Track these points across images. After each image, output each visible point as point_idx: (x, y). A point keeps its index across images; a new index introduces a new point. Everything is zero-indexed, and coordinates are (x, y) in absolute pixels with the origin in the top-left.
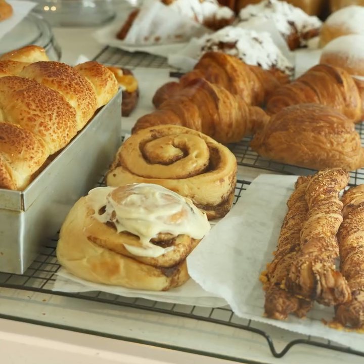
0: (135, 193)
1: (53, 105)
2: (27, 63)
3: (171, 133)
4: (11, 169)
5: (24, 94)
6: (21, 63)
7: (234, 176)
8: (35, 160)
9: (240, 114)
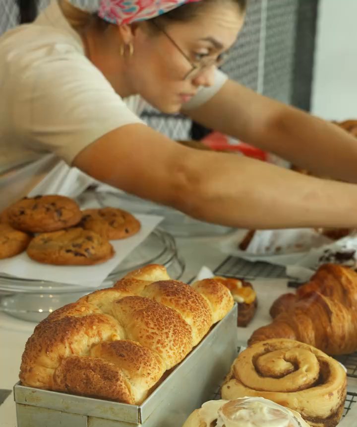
0: (244, 408)
1: (170, 323)
2: (149, 282)
3: (283, 347)
4: (130, 384)
5: (143, 314)
6: (143, 282)
7: (344, 389)
8: (152, 376)
9: (353, 326)
